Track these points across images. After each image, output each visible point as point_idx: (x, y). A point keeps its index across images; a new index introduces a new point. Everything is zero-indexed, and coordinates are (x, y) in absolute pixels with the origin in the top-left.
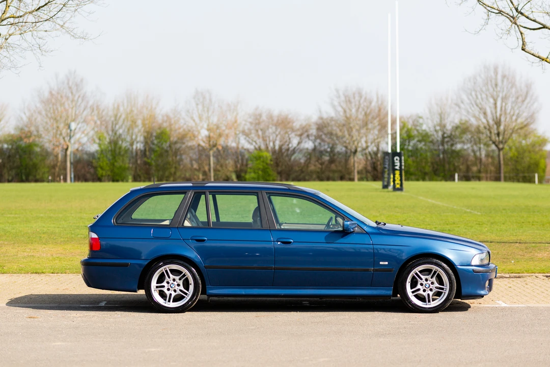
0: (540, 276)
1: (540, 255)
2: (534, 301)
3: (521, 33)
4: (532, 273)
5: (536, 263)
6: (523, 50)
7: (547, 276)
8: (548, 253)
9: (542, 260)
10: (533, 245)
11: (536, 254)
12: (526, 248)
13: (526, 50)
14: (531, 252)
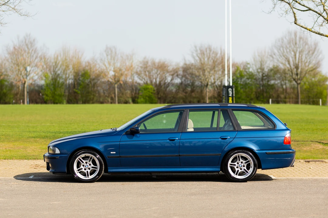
0: (302, 161)
1: (305, 149)
2: (292, 176)
3: (294, 14)
4: (297, 159)
5: (301, 153)
6: (295, 23)
7: (306, 161)
8: (310, 147)
9: (306, 151)
10: (302, 142)
11: (303, 148)
12: (298, 144)
13: (297, 24)
14: (300, 147)
